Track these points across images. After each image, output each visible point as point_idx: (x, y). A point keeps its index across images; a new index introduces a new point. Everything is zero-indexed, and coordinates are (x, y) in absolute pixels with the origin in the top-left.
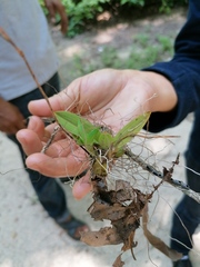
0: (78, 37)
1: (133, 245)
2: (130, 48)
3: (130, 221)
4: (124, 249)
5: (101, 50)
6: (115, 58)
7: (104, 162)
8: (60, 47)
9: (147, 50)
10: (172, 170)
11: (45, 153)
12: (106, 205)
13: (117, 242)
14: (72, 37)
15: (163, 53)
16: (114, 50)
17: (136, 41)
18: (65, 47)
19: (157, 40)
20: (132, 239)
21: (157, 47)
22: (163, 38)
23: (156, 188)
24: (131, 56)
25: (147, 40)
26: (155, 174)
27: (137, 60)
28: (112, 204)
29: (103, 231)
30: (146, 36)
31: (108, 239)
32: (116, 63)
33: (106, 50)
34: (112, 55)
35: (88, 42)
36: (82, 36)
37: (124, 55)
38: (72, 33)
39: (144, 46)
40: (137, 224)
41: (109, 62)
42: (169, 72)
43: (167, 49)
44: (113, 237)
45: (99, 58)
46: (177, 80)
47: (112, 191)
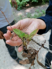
0: (21, 10)
1: (34, 64)
2: (34, 13)
3: (33, 58)
4: (31, 65)
5: (27, 14)
6: (31, 16)
7: (26, 42)
11: (11, 40)
13: (29, 63)
14: (19, 10)
15: (43, 14)
16: (30, 14)
17: (36, 11)
18: (17, 13)
19: (41, 11)
20: (33, 63)
21: (41, 13)
22: (43, 10)
23: (40, 49)
24: (35, 15)
25: (39, 11)
26: (39, 45)
27: (36, 16)
28: (28, 53)
29: (25, 60)
30: (38, 10)
31: (27, 62)
33: (28, 14)
34: (30, 15)
35: (24, 12)
36: (22, 10)
37: (33, 15)
38: (19, 9)
39: (38, 13)
40: (35, 59)
41: (29, 17)
42: (44, 19)
43: (44, 13)
44: (28, 62)
45: (26, 16)
46: (46, 21)
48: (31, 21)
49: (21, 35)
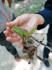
2: (33, 5)
3: (32, 53)
5: (25, 6)
6: (29, 8)
7: (26, 39)
8: (14, 5)
9: (37, 6)
10: (42, 41)
11: (11, 36)
12: (26, 50)
13: (29, 58)
14: (17, 2)
15: (42, 7)
16: (29, 6)
17: (34, 3)
19: (40, 3)
21: (40, 5)
22: (42, 2)
23: (38, 45)
24: (33, 7)
25: (37, 3)
26: (38, 42)
27: (35, 8)
28: (28, 50)
29: (25, 56)
30: (37, 1)
31: (27, 58)
32: (29, 9)
33: (26, 6)
34: (28, 7)
36: (20, 2)
37: (31, 7)
38: (17, 1)
39: (37, 4)
41: (27, 9)
43: (43, 5)
44: (28, 57)
45: (24, 8)
46: (45, 16)
47: (27, 47)
48: (29, 17)
49: (21, 33)
